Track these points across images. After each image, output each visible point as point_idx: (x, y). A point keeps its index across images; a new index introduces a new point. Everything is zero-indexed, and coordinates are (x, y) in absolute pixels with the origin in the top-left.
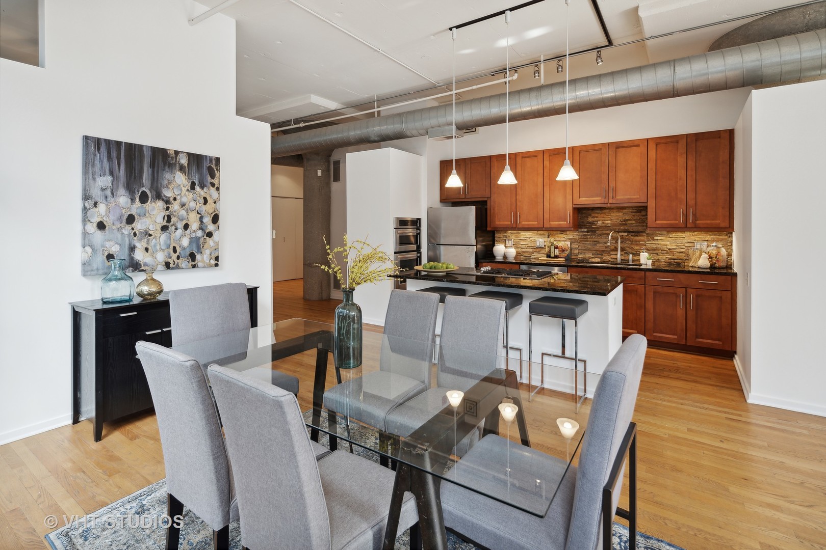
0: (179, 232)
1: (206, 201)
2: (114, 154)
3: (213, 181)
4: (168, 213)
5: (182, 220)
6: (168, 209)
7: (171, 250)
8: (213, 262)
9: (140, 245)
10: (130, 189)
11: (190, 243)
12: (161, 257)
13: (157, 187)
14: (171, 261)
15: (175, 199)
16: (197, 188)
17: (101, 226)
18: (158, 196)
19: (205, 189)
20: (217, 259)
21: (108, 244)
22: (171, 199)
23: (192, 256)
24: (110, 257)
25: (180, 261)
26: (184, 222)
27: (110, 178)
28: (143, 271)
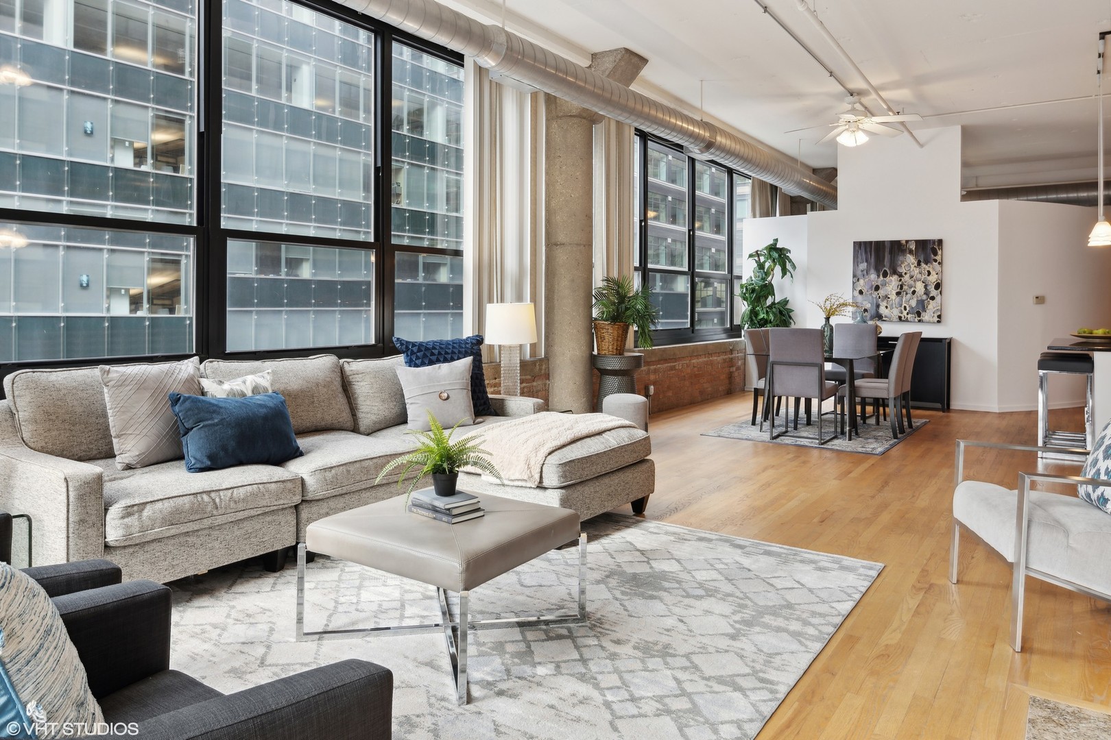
0: (909, 296)
1: (929, 274)
2: (868, 250)
3: (936, 258)
4: (900, 283)
5: (911, 288)
6: (900, 280)
7: (903, 309)
8: (936, 319)
9: (883, 304)
10: (877, 270)
11: (917, 304)
12: (896, 312)
13: (894, 267)
14: (902, 315)
15: (906, 274)
16: (923, 265)
17: (861, 292)
18: (895, 272)
19: (929, 265)
20: (939, 317)
21: (864, 303)
22: (903, 274)
23: (919, 314)
24: (866, 310)
25: (909, 316)
26: (913, 289)
27: (866, 264)
28: (884, 320)
